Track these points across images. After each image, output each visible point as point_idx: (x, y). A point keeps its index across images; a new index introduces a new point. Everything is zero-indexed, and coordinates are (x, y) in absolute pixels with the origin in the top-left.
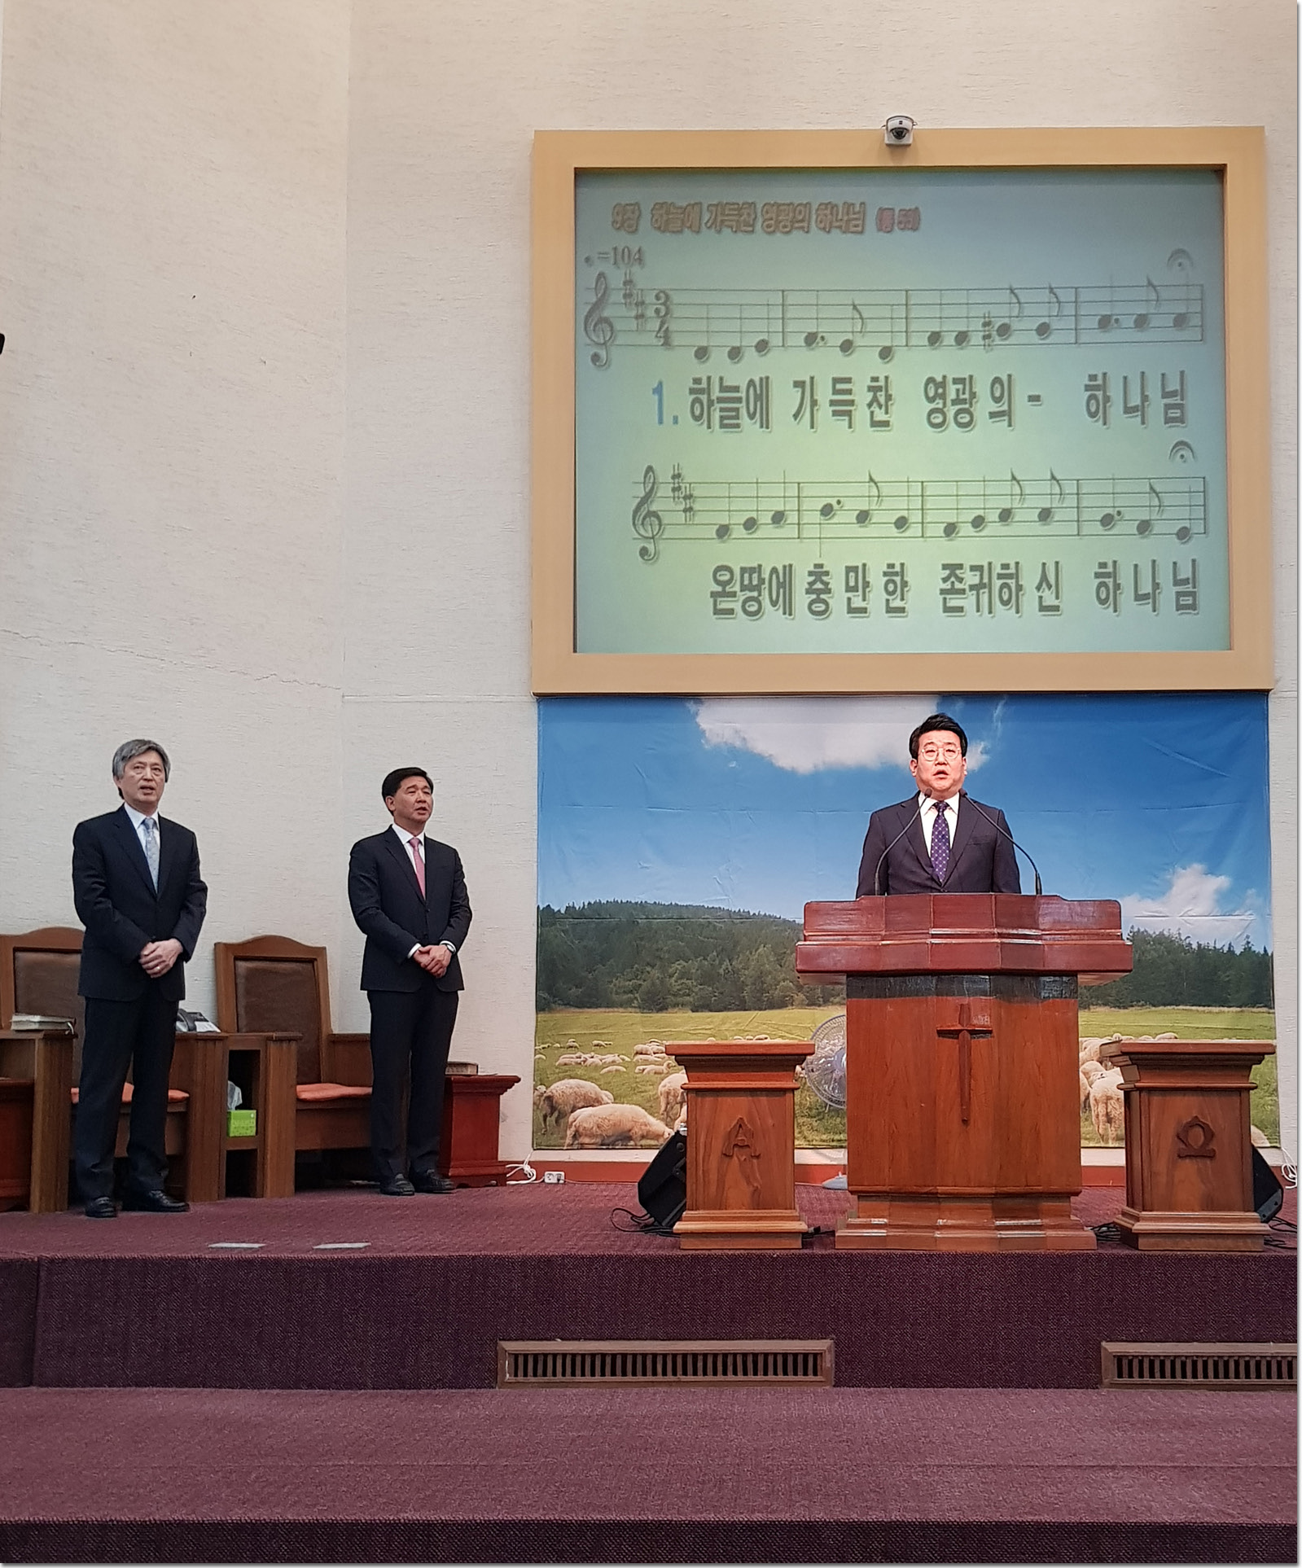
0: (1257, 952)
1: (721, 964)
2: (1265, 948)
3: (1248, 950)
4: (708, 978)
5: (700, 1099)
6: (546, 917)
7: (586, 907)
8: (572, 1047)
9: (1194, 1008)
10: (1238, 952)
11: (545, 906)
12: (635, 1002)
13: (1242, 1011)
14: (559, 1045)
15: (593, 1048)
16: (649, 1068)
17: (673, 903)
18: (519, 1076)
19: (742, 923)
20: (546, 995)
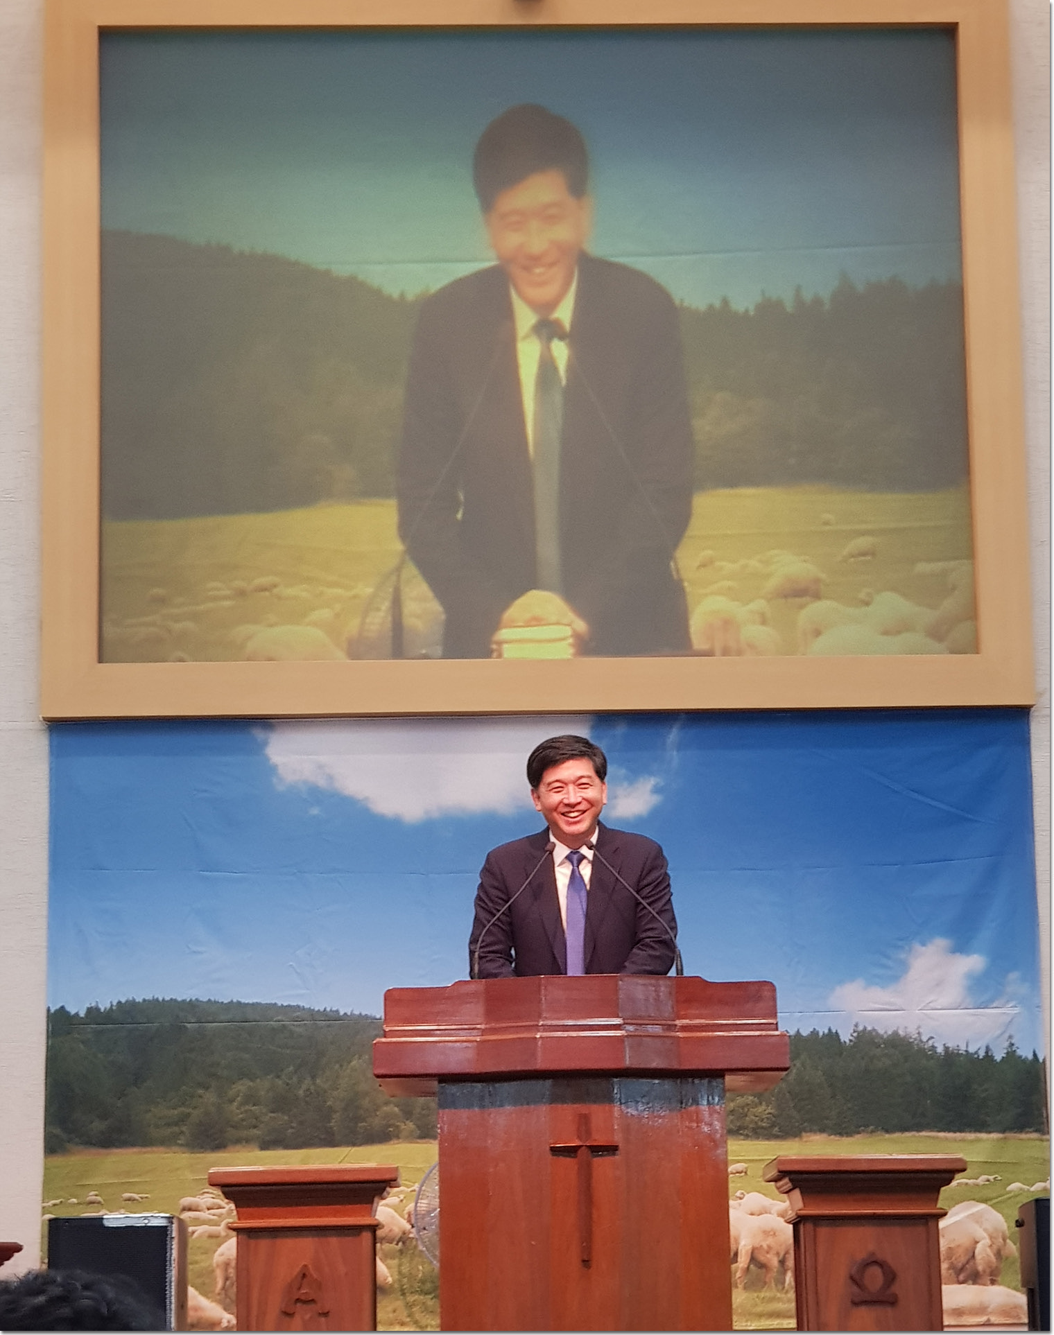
0: (1023, 1057)
1: (300, 1082)
2: (1035, 1055)
3: (1011, 1055)
4: (281, 1103)
5: (252, 1242)
6: (59, 1023)
7: (114, 1008)
8: (94, 1203)
9: (942, 1134)
10: (998, 1057)
11: (58, 1007)
12: (182, 1137)
13: (1005, 1138)
14: (74, 1200)
15: (123, 1202)
16: (201, 1229)
17: (235, 1000)
18: (21, 1244)
19: (329, 1026)
20: (57, 1131)
